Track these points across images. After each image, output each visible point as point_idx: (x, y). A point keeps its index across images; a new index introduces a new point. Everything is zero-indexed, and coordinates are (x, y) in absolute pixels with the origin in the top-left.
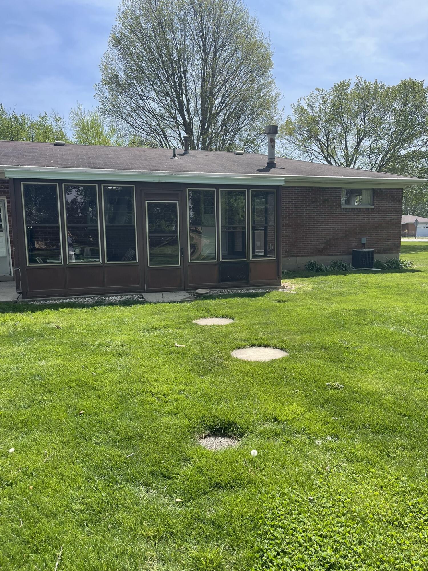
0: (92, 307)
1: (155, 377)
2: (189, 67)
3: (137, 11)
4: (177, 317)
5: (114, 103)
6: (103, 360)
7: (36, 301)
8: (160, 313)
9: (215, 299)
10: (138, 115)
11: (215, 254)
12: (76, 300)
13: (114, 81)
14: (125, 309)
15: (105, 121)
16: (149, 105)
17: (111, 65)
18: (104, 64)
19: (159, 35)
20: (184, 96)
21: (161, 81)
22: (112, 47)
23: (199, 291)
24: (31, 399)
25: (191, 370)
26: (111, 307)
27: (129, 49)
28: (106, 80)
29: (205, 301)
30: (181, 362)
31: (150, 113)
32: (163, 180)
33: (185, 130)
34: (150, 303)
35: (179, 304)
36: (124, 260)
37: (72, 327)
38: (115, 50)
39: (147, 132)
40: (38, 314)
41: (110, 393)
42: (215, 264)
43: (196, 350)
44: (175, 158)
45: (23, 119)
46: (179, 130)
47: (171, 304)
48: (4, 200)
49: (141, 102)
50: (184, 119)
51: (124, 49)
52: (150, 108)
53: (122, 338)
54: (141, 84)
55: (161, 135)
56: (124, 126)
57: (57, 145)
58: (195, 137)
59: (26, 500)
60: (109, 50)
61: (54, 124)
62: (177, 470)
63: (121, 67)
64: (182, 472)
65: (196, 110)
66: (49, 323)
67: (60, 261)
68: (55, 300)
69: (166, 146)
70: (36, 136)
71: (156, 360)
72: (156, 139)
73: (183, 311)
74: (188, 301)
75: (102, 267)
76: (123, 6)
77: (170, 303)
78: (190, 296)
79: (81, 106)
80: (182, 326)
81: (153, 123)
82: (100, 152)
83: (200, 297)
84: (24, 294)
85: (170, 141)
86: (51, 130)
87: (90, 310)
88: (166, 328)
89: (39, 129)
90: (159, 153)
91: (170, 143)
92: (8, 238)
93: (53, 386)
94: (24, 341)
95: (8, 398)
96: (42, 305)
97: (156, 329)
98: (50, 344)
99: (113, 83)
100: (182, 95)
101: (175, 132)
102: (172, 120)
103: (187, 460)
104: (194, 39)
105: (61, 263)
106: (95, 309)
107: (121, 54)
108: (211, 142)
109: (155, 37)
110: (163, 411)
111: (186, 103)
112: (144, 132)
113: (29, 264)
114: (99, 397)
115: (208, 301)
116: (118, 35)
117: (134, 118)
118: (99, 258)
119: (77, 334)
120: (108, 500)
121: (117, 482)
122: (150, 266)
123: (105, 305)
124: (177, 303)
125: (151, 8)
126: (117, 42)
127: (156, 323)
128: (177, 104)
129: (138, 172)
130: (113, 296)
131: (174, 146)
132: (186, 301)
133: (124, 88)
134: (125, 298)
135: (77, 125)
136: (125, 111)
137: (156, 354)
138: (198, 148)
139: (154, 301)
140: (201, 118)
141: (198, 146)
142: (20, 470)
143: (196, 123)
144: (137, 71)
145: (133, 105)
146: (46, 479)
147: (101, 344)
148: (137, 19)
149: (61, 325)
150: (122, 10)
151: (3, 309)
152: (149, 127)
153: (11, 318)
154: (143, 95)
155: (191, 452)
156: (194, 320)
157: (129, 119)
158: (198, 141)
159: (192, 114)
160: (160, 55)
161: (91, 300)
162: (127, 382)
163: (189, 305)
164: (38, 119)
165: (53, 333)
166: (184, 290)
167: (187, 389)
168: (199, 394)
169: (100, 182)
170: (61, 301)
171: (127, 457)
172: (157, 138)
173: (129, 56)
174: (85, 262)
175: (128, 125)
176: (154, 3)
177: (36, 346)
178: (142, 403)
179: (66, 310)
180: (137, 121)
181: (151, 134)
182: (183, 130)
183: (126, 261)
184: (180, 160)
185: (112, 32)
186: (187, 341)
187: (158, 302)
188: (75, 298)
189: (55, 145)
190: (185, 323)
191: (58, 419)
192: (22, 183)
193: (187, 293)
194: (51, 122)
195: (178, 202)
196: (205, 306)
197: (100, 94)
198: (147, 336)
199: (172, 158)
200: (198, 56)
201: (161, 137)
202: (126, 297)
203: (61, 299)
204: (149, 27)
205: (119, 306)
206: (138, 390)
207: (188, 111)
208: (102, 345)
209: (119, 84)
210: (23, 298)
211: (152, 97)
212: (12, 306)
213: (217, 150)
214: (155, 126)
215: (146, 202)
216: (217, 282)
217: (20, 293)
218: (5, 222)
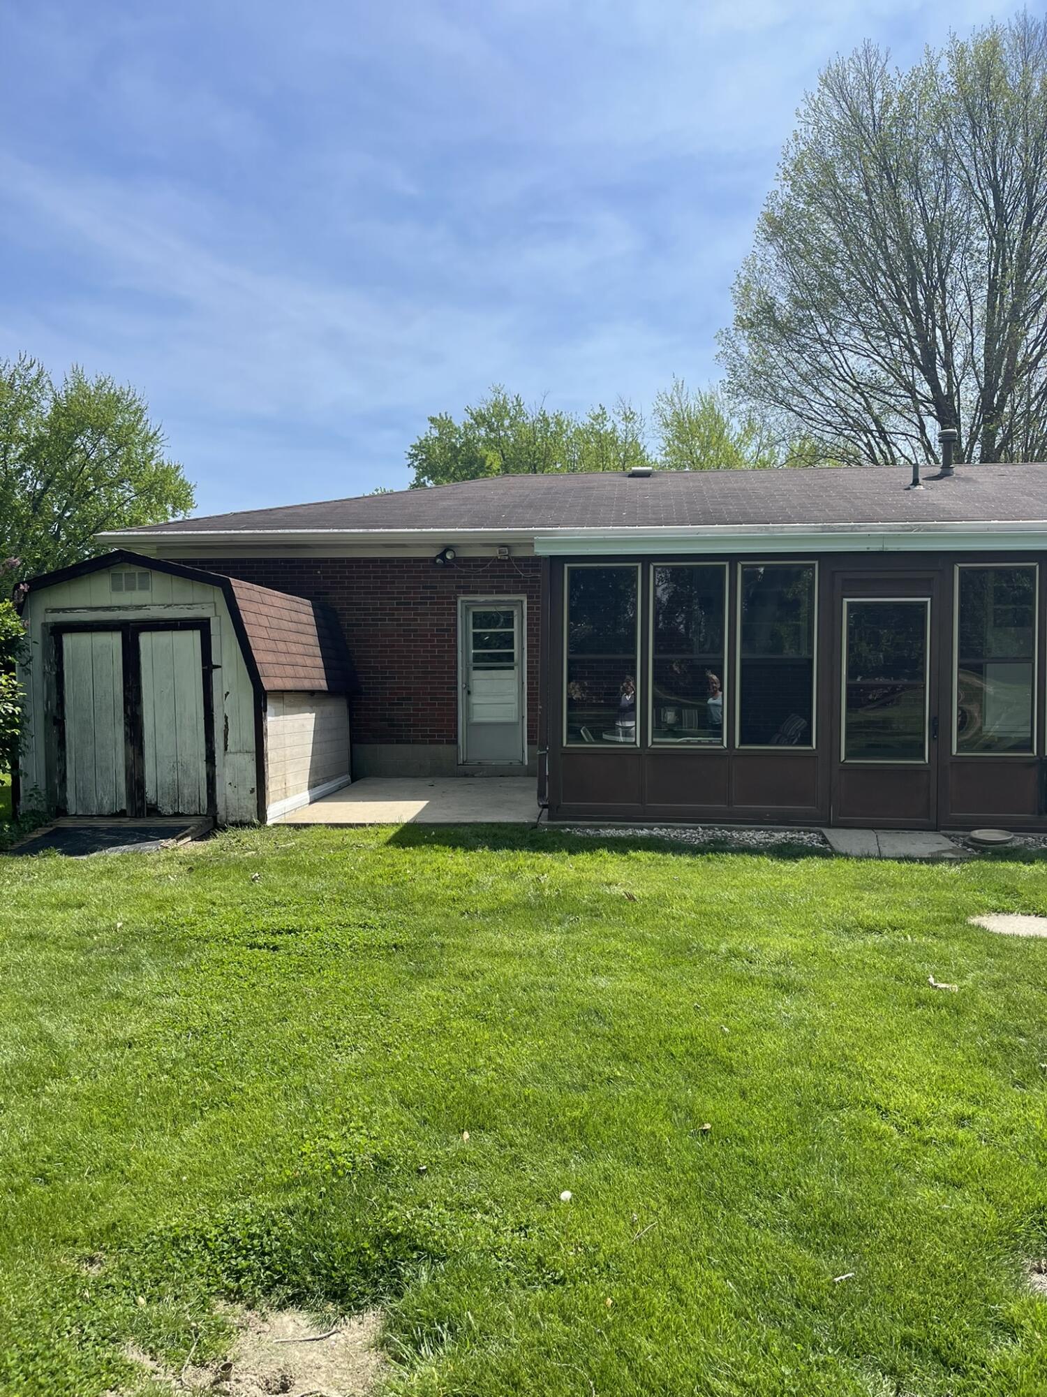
0: (703, 854)
1: (883, 1063)
2: (956, 259)
3: (827, 149)
4: (924, 903)
5: (760, 368)
6: (743, 994)
7: (576, 826)
8: (877, 886)
9: (1032, 862)
10: (816, 389)
11: (1029, 735)
12: (662, 833)
13: (765, 318)
14: (782, 866)
15: (736, 410)
16: (844, 364)
17: (758, 283)
18: (743, 282)
19: (881, 196)
20: (938, 332)
21: (880, 302)
22: (763, 243)
23: (978, 834)
24: (587, 1069)
25: (985, 1062)
26: (748, 858)
27: (804, 241)
28: (744, 317)
29: (1001, 865)
30: (954, 1035)
31: (846, 381)
32: (892, 547)
33: (935, 413)
34: (847, 856)
35: (924, 867)
36: (778, 743)
37: (661, 900)
38: (771, 248)
39: (835, 428)
40: (583, 859)
41: (769, 1088)
42: (1029, 764)
43: (990, 1003)
44: (918, 488)
45: (559, 423)
46: (919, 416)
47: (904, 865)
48: (522, 602)
49: (824, 358)
50: (935, 387)
51: (793, 243)
52: (847, 370)
53: (782, 943)
54: (826, 316)
55: (871, 432)
56: (778, 418)
57: (634, 475)
58: (965, 430)
59: (600, 1334)
60: (756, 250)
61: (621, 427)
62: (981, 1352)
63: (784, 284)
64: (993, 1360)
65: (970, 362)
66: (609, 884)
67: (633, 740)
68: (617, 828)
69: (885, 458)
70: (582, 458)
71: (883, 1019)
72: (859, 443)
73: (938, 886)
74: (951, 859)
75: (730, 754)
76: (793, 144)
77: (900, 860)
78: (953, 845)
79: (680, 383)
80: (942, 930)
81: (854, 403)
82: (729, 485)
83: (984, 851)
84: (552, 808)
85: (895, 445)
86: (614, 442)
87: (699, 861)
88: (895, 929)
89: (589, 442)
90: (872, 478)
91: (894, 449)
92: (523, 684)
93: (632, 1044)
94: (560, 923)
95: (539, 1058)
96: (590, 838)
97: (870, 930)
98: (615, 936)
99: (761, 323)
100: (934, 330)
101: (910, 420)
102: (903, 392)
103: (1005, 1329)
104: (973, 192)
106: (709, 860)
107: (784, 255)
108: (1008, 437)
109: (870, 202)
110: (918, 1169)
111: (942, 348)
112: (828, 429)
113: (568, 743)
114: (743, 1094)
115: (1011, 866)
116: (778, 213)
117: (804, 397)
118: (721, 735)
119: (673, 918)
120: (797, 1389)
121: (815, 1345)
122: (848, 761)
123: (733, 851)
124: (921, 863)
125: (864, 138)
126: (776, 228)
127: (867, 913)
128: (918, 352)
129: (823, 529)
130: (750, 830)
131: (903, 456)
132: (941, 860)
133: (785, 331)
134: (779, 836)
135: (667, 425)
136: (785, 383)
137: (878, 1000)
138: (970, 457)
139: (856, 850)
140: (982, 381)
141: (971, 451)
142: (579, 1249)
143: (969, 394)
144: (821, 288)
145: (804, 368)
146: (642, 1291)
147: (733, 954)
148: (827, 169)
149: (636, 892)
150: (792, 154)
151: (511, 840)
152: (842, 414)
153: (529, 862)
154: (832, 340)
155: (1014, 1309)
156: (974, 915)
157: (795, 401)
158: (973, 438)
159: (958, 371)
160: (880, 242)
161: (696, 834)
162: (810, 1065)
163: (955, 870)
164: (588, 421)
165: (620, 910)
166: (935, 828)
167: (982, 1115)
168: (1019, 1138)
169: (733, 558)
170: (630, 832)
171: (837, 1279)
172: (861, 440)
173: (802, 257)
174: (688, 743)
175: (791, 414)
176: (871, 122)
177: (586, 937)
178: (858, 1132)
179: (643, 855)
180: (813, 404)
181: (846, 432)
182: (930, 414)
183: (784, 745)
184: (931, 493)
185: (765, 209)
186: (961, 976)
187: (868, 857)
188: (661, 828)
189: (630, 476)
190: (948, 921)
191: (653, 1133)
192: (566, 566)
193: (945, 836)
194: (615, 424)
195: (929, 599)
196: (1004, 880)
197: (729, 351)
198: (849, 947)
199: (909, 489)
200: (981, 231)
201: (873, 436)
202: (783, 835)
203: (631, 827)
204: (855, 181)
205: (768, 856)
206: (840, 1092)
207: (948, 365)
208: (735, 956)
209: (775, 323)
210: (550, 818)
211: (852, 343)
212: (528, 836)
213: (1026, 459)
214: (856, 411)
215: (846, 600)
216: (1033, 813)
217: (544, 807)
218: (520, 649)
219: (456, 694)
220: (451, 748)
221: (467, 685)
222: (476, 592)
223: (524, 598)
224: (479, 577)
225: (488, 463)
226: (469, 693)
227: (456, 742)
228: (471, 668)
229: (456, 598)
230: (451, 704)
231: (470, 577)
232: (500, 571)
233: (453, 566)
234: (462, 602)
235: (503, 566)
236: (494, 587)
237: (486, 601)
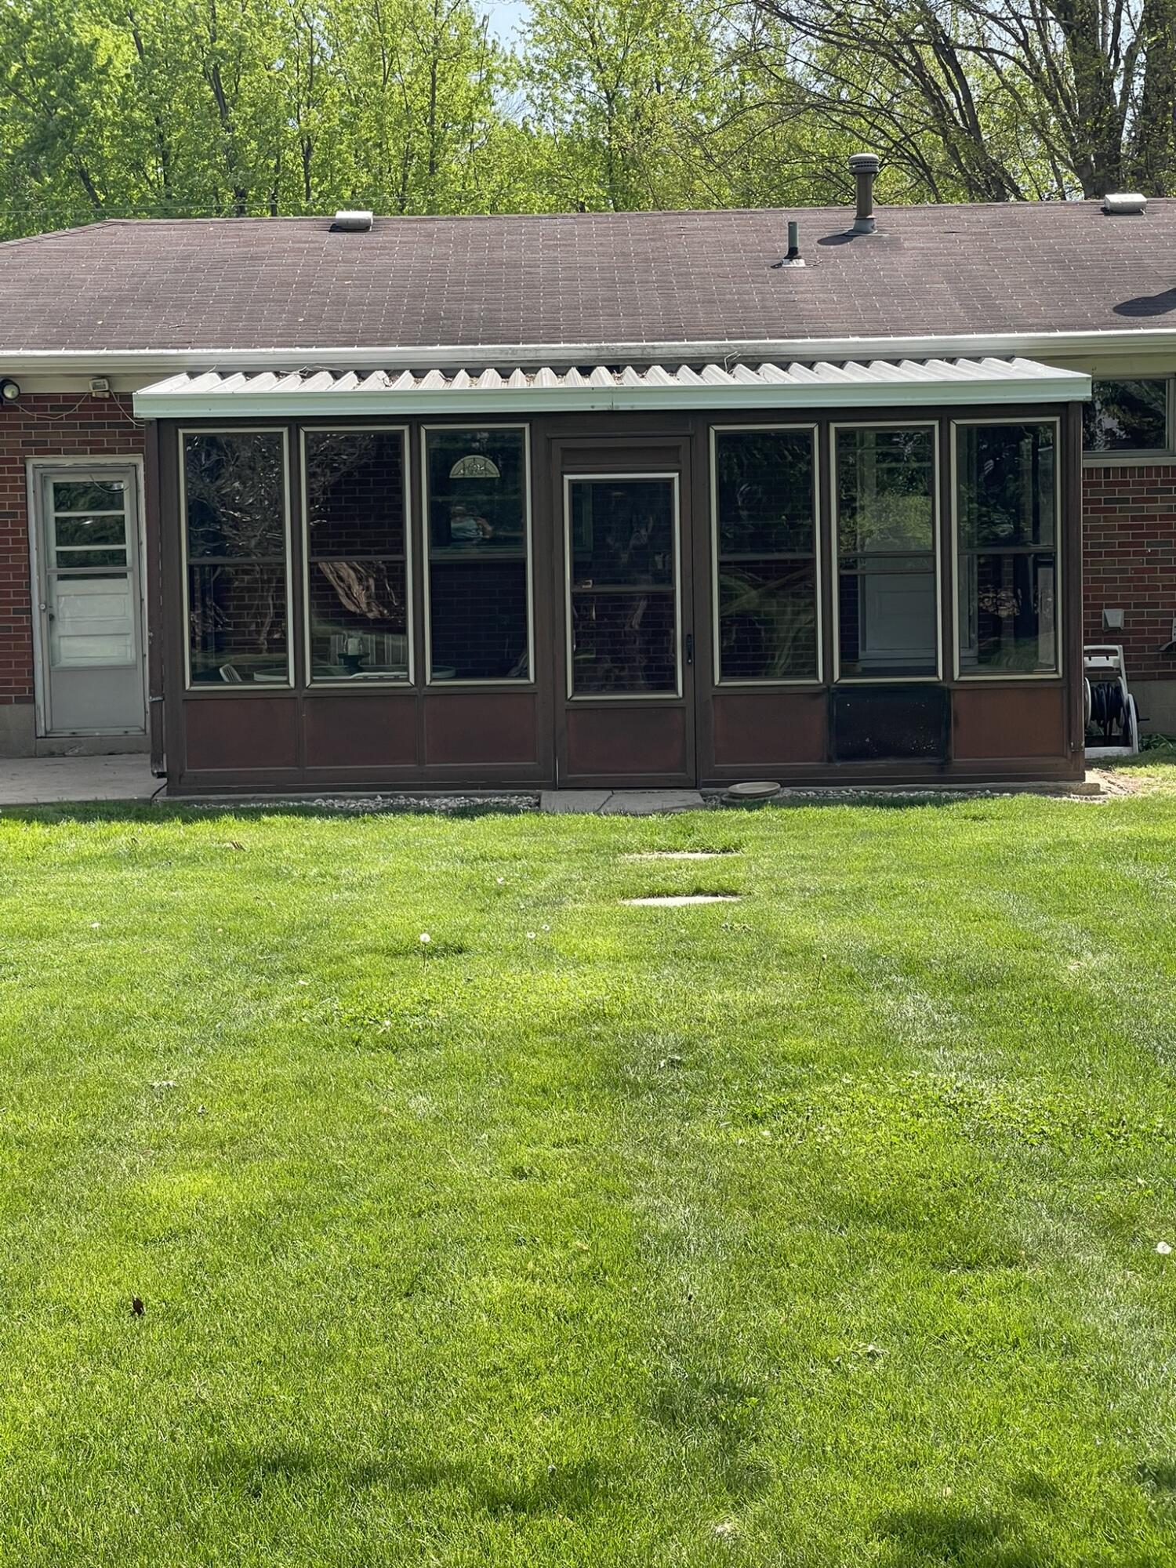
23: (738, 788)
32: (624, 405)
42: (814, 695)
44: (795, 263)
48: (135, 466)
75: (415, 697)
78: (701, 802)
84: (174, 782)
92: (142, 600)
105: (287, 682)
113: (191, 685)
118: (407, 668)
122: (575, 698)
130: (447, 795)
166: (693, 784)
174: (366, 679)
189: (331, 230)
192: (181, 432)
193: (702, 794)
195: (676, 475)
199: (776, 267)
210: (170, 792)
215: (567, 477)
216: (821, 760)
217: (161, 775)
218: (136, 544)
219: (30, 620)
220: (25, 709)
221: (48, 605)
222: (58, 451)
223: (139, 460)
224: (63, 426)
225: (101, 60)
226: (52, 618)
227: (32, 700)
228: (54, 578)
229: (24, 461)
230: (22, 638)
231: (46, 426)
232: (97, 417)
233: (16, 409)
234: (35, 467)
235: (102, 408)
236: (89, 443)
237: (76, 466)
